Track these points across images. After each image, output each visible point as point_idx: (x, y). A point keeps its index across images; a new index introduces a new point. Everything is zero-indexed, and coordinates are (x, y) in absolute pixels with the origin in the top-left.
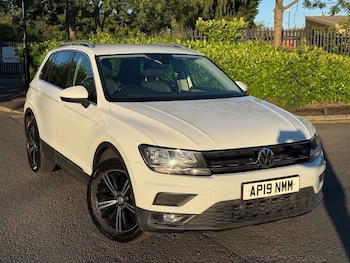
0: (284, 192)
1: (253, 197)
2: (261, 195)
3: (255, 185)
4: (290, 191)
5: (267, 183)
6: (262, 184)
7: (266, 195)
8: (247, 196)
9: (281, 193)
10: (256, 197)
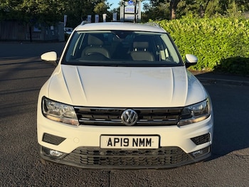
0: (142, 147)
1: (110, 147)
2: (118, 146)
3: (113, 138)
4: (148, 147)
5: (123, 137)
6: (120, 137)
7: (123, 147)
8: (104, 145)
9: (138, 147)
10: (113, 147)
